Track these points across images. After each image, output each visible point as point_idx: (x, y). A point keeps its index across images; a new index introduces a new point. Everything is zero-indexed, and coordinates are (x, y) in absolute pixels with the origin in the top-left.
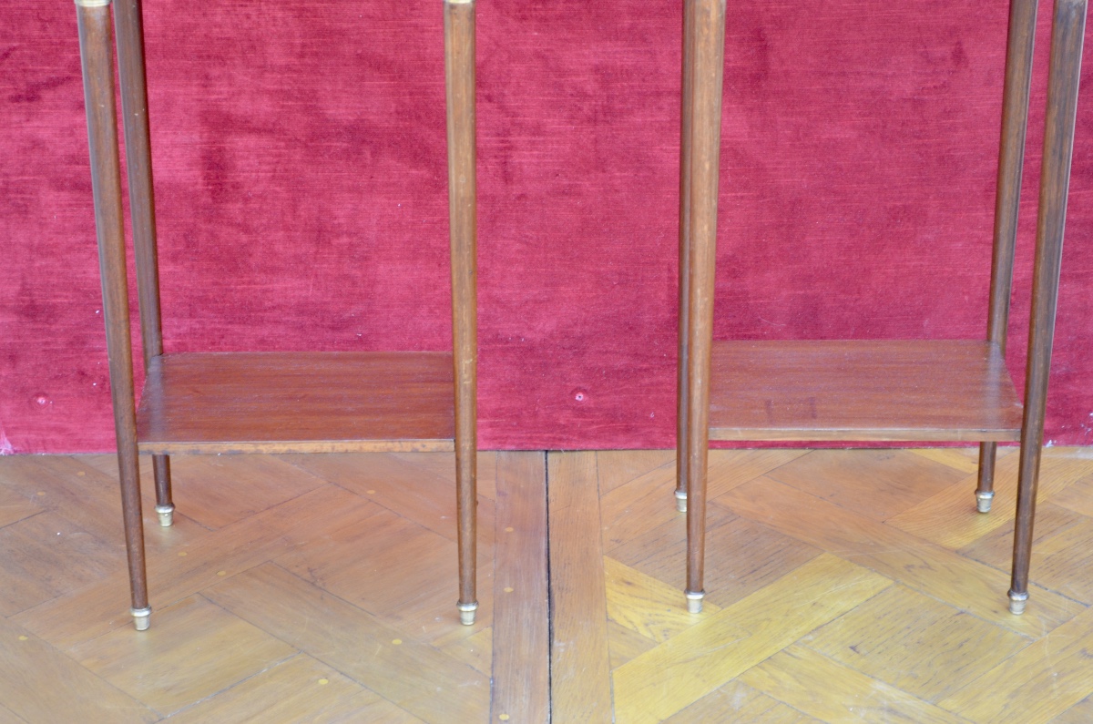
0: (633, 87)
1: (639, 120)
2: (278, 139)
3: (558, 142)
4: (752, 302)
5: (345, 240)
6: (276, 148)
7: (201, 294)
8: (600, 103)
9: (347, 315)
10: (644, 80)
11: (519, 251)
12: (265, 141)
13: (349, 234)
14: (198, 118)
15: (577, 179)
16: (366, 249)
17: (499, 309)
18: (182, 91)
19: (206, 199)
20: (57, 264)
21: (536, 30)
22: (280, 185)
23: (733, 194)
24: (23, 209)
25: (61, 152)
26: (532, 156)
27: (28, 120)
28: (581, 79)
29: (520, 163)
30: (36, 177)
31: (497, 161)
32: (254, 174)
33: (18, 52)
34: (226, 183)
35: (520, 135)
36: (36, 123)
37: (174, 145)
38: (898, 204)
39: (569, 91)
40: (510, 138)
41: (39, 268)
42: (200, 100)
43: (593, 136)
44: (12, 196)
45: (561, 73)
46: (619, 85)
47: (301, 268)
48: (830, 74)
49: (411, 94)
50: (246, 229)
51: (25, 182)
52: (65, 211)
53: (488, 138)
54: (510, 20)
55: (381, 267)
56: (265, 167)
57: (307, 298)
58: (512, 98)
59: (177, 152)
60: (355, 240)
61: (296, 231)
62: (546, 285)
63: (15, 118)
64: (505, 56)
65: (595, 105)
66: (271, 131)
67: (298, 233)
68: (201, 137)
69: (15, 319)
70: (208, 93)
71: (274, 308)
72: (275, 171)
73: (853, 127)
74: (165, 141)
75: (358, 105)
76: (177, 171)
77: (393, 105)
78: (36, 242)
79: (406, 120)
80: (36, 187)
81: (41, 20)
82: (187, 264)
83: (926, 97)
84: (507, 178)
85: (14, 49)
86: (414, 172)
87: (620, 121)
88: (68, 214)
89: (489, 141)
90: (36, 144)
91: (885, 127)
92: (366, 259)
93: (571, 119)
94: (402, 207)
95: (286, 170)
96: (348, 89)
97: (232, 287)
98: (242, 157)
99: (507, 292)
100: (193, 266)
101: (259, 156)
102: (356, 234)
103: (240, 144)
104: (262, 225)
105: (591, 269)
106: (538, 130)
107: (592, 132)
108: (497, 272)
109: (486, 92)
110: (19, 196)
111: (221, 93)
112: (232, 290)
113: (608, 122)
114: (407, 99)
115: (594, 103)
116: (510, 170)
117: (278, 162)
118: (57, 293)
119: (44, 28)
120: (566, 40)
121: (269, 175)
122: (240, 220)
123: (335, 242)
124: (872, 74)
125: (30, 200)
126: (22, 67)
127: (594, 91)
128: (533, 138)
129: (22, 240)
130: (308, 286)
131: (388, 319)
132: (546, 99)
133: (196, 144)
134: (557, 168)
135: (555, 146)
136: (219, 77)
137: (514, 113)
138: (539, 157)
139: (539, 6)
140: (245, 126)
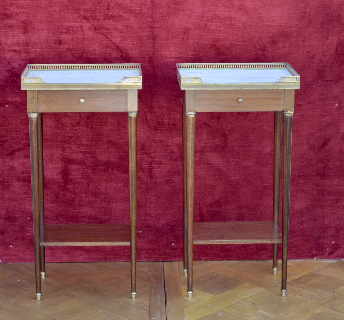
2: (84, 166)
3: (166, 166)
4: (224, 214)
5: (103, 196)
6: (83, 168)
7: (60, 213)
9: (103, 219)
11: (155, 199)
12: (80, 167)
13: (104, 194)
14: (61, 160)
15: (172, 177)
16: (109, 199)
17: (149, 217)
18: (56, 152)
19: (62, 184)
20: (17, 204)
21: (160, 134)
22: (84, 180)
23: (218, 182)
24: (8, 187)
25: (20, 170)
27: (11, 161)
28: (173, 148)
29: (155, 173)
30: (12, 178)
31: (149, 172)
32: (77, 177)
33: (9, 141)
34: (68, 179)
35: (155, 164)
36: (13, 162)
37: (53, 168)
38: (267, 185)
39: (169, 151)
40: (152, 165)
41: (12, 205)
42: (62, 155)
43: (176, 165)
44: (5, 183)
45: (167, 146)
47: (90, 205)
48: (245, 146)
49: (123, 152)
50: (74, 193)
51: (9, 179)
52: (20, 188)
53: (146, 165)
54: (152, 131)
55: (114, 204)
56: (80, 175)
57: (91, 214)
58: (153, 153)
59: (54, 170)
60: (106, 196)
61: (89, 193)
62: (163, 210)
63: (7, 160)
64: (151, 141)
66: (82, 164)
68: (61, 166)
69: (4, 221)
70: (64, 152)
71: (82, 217)
72: (83, 175)
73: (253, 162)
74: (51, 167)
75: (108, 156)
76: (54, 176)
77: (118, 156)
78: (11, 197)
79: (121, 160)
80: (12, 181)
81: (16, 131)
82: (56, 204)
84: (151, 177)
85: (8, 140)
86: (124, 175)
90: (13, 168)
91: (262, 162)
92: (109, 202)
93: (170, 160)
94: (120, 186)
95: (86, 175)
96: (105, 151)
98: (73, 171)
99: (151, 212)
100: (58, 204)
101: (78, 171)
102: (106, 194)
103: (73, 167)
104: (78, 192)
106: (160, 163)
107: (176, 163)
108: (148, 206)
109: (145, 152)
110: (7, 184)
111: (67, 152)
112: (69, 212)
113: (181, 160)
114: (122, 154)
115: (177, 155)
116: (152, 175)
117: (84, 173)
118: (17, 213)
119: (17, 134)
120: (168, 136)
121: (81, 177)
122: (72, 190)
123: (100, 197)
124: (257, 146)
125: (10, 185)
126: (10, 145)
127: (177, 151)
128: (159, 165)
129: (7, 197)
130: (92, 210)
131: (116, 220)
132: (163, 154)
133: (60, 167)
134: (166, 174)
135: (165, 168)
136: (67, 148)
137: (153, 158)
138: (160, 171)
139: (160, 127)
140: (74, 162)
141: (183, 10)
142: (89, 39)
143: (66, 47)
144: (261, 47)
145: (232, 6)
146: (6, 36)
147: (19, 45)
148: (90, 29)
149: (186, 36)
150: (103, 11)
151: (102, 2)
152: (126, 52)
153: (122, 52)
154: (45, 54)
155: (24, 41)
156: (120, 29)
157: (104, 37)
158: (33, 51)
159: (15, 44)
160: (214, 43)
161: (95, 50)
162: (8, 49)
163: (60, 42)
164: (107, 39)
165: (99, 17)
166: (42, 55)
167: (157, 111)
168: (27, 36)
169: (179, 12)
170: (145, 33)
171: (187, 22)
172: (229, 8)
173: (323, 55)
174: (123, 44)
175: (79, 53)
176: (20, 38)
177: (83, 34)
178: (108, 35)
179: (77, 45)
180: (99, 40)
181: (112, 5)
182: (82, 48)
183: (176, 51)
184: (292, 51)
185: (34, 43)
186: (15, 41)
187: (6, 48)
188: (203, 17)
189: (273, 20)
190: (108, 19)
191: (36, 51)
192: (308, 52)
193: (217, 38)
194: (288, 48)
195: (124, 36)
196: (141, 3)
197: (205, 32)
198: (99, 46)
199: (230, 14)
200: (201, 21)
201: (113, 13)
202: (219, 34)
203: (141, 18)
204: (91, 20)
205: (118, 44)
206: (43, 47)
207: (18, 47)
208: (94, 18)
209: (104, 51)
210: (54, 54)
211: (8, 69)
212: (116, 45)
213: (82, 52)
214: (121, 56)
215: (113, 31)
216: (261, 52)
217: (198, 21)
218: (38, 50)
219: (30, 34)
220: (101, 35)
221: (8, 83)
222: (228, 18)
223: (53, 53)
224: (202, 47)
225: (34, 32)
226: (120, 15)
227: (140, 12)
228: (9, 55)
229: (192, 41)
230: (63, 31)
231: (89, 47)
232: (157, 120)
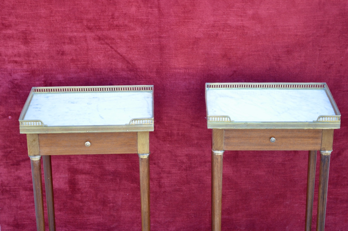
0: (198, 160)
1: (199, 169)
2: (91, 176)
3: (175, 176)
4: (234, 222)
5: (111, 204)
6: (91, 178)
7: (68, 220)
8: (188, 165)
9: (112, 226)
10: (201, 158)
11: (164, 208)
12: (87, 176)
13: (113, 203)
14: (67, 170)
15: (181, 187)
16: (118, 207)
17: (158, 224)
18: (62, 162)
19: (70, 193)
20: (25, 212)
21: (168, 144)
22: (92, 189)
23: (228, 191)
24: (15, 196)
25: (26, 180)
26: (168, 180)
27: (16, 171)
28: (182, 158)
29: (164, 182)
30: (19, 187)
31: (157, 181)
32: (84, 186)
33: (14, 152)
34: (76, 188)
35: (164, 174)
36: (19, 172)
37: (60, 178)
38: (278, 193)
39: (178, 161)
40: (161, 175)
41: (20, 213)
42: (68, 165)
43: (186, 174)
44: (11, 192)
45: (176, 156)
46: (193, 160)
47: (98, 213)
48: (257, 156)
49: (131, 163)
50: (82, 202)
51: (16, 188)
52: (27, 197)
53: (154, 175)
54: (161, 141)
55: (123, 212)
56: (87, 184)
57: (100, 221)
58: (161, 163)
59: (61, 180)
60: (114, 205)
61: (97, 202)
62: (172, 217)
63: (13, 170)
64: (159, 152)
65: (187, 165)
66: (89, 174)
67: (97, 203)
68: (68, 175)
69: (12, 228)
70: (70, 163)
71: (90, 224)
72: (90, 185)
73: (264, 171)
74: (57, 177)
75: (115, 166)
76: (61, 185)
77: (126, 166)
78: (19, 206)
79: (130, 170)
80: (19, 190)
81: (20, 142)
82: (64, 212)
83: (286, 163)
84: (160, 186)
85: (13, 150)
86: (132, 185)
87: (194, 170)
88: (28, 198)
89: (155, 176)
90: (19, 178)
91: (274, 171)
92: (118, 210)
93: (179, 170)
94: (129, 195)
95: (94, 185)
96: (112, 161)
97: (78, 218)
98: (81, 181)
99: (160, 219)
100: (66, 212)
101: (85, 181)
102: (115, 203)
103: (80, 177)
104: (87, 200)
105: (186, 212)
106: (169, 173)
107: (185, 173)
108: (157, 214)
109: (154, 162)
110: (14, 193)
111: (74, 163)
112: (78, 219)
113: (190, 170)
114: (130, 164)
115: (186, 165)
116: (161, 184)
117: (91, 182)
118: (25, 220)
119: (21, 145)
120: (178, 147)
121: (89, 186)
122: (80, 199)
123: (108, 205)
124: (269, 156)
125: (17, 194)
126: (15, 156)
127: (186, 161)
128: (168, 175)
129: (15, 205)
130: (100, 218)
131: (125, 227)
132: (171, 164)
133: (67, 177)
134: (175, 184)
135: (175, 177)
136: (74, 158)
137: (162, 168)
138: (169, 180)
139: (169, 137)
140: (82, 172)
141: (192, 19)
142: (94, 50)
143: (70, 58)
144: (275, 57)
145: (244, 14)
146: (6, 47)
147: (19, 55)
148: (94, 39)
149: (195, 46)
150: (107, 20)
151: (106, 11)
152: (132, 63)
153: (128, 62)
154: (48, 65)
155: (24, 51)
156: (125, 39)
157: (109, 47)
158: (35, 62)
159: (15, 55)
160: (225, 53)
161: (100, 61)
162: (8, 60)
163: (63, 53)
164: (113, 50)
165: (103, 27)
166: (45, 66)
167: (165, 122)
168: (27, 47)
169: (188, 21)
170: (152, 43)
171: (197, 31)
172: (241, 16)
173: (341, 65)
174: (129, 55)
175: (83, 64)
176: (20, 49)
177: (86, 44)
178: (113, 46)
179: (81, 56)
180: (103, 51)
181: (117, 14)
182: (87, 59)
183: (185, 61)
184: (308, 61)
185: (35, 54)
186: (16, 51)
187: (6, 59)
188: (214, 26)
189: (289, 29)
190: (113, 29)
191: (37, 62)
192: (325, 62)
193: (228, 48)
194: (304, 58)
195: (131, 46)
196: (147, 12)
197: (216, 41)
198: (104, 57)
199: (243, 23)
200: (212, 30)
201: (118, 22)
202: (231, 43)
203: (148, 28)
204: (95, 30)
205: (124, 54)
206: (45, 58)
207: (18, 58)
208: (98, 28)
209: (110, 62)
210: (57, 65)
211: (9, 80)
212: (121, 56)
213: (86, 63)
214: (127, 67)
215: (118, 41)
216: (274, 62)
217: (209, 30)
218: (40, 61)
219: (31, 45)
220: (106, 46)
221: (10, 94)
222: (241, 27)
223: (55, 64)
224: (212, 57)
225: (35, 42)
226: (125, 25)
227: (147, 22)
228: (9, 67)
229: (202, 51)
230: (66, 41)
231: (93, 58)
232: (166, 131)
